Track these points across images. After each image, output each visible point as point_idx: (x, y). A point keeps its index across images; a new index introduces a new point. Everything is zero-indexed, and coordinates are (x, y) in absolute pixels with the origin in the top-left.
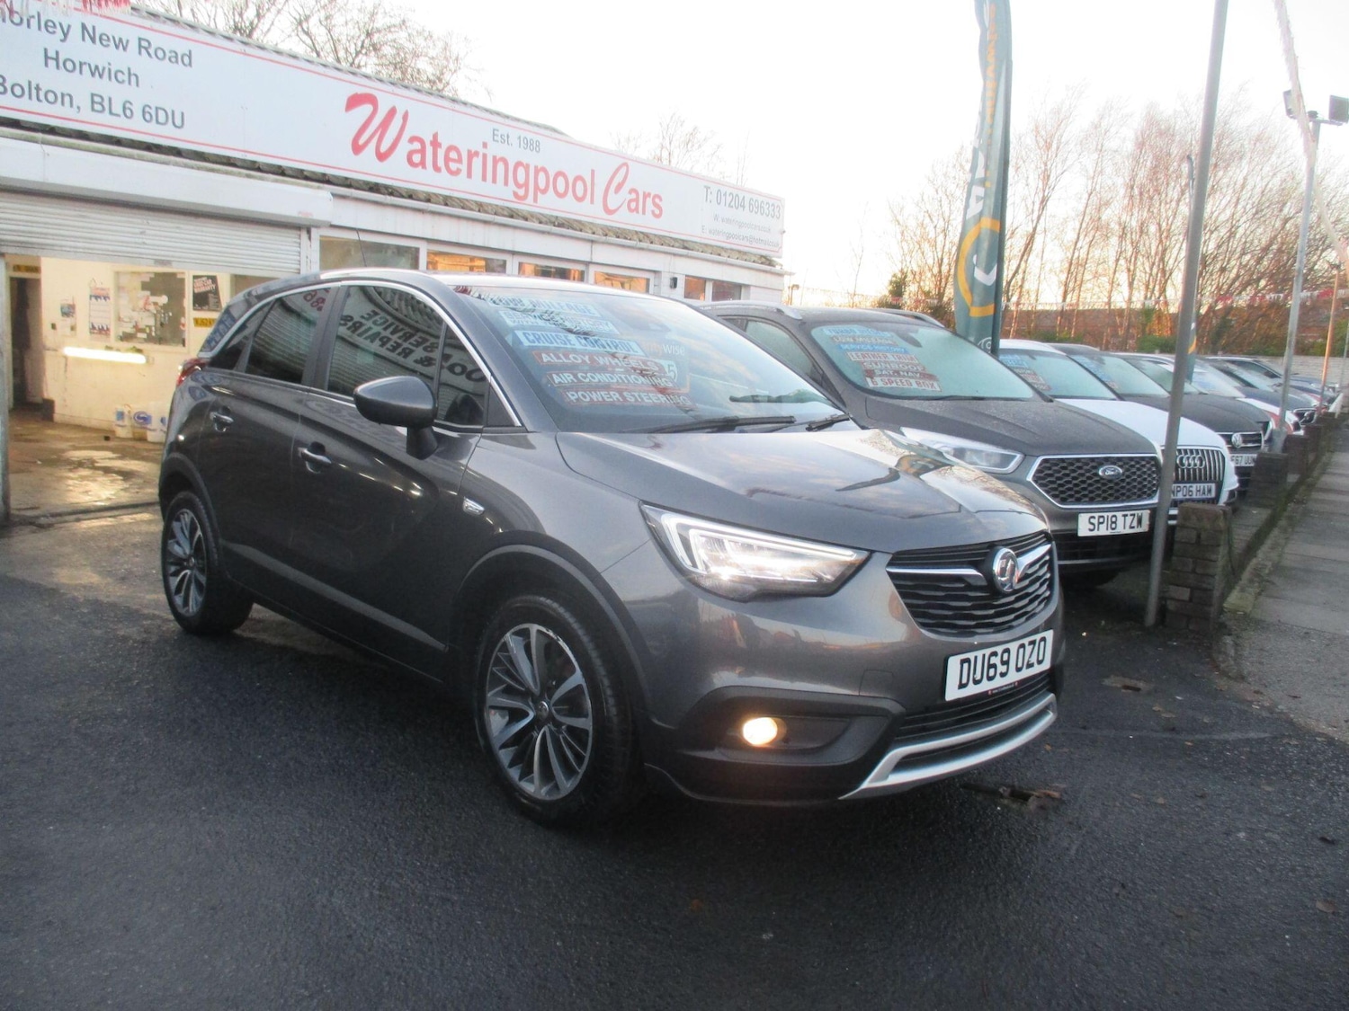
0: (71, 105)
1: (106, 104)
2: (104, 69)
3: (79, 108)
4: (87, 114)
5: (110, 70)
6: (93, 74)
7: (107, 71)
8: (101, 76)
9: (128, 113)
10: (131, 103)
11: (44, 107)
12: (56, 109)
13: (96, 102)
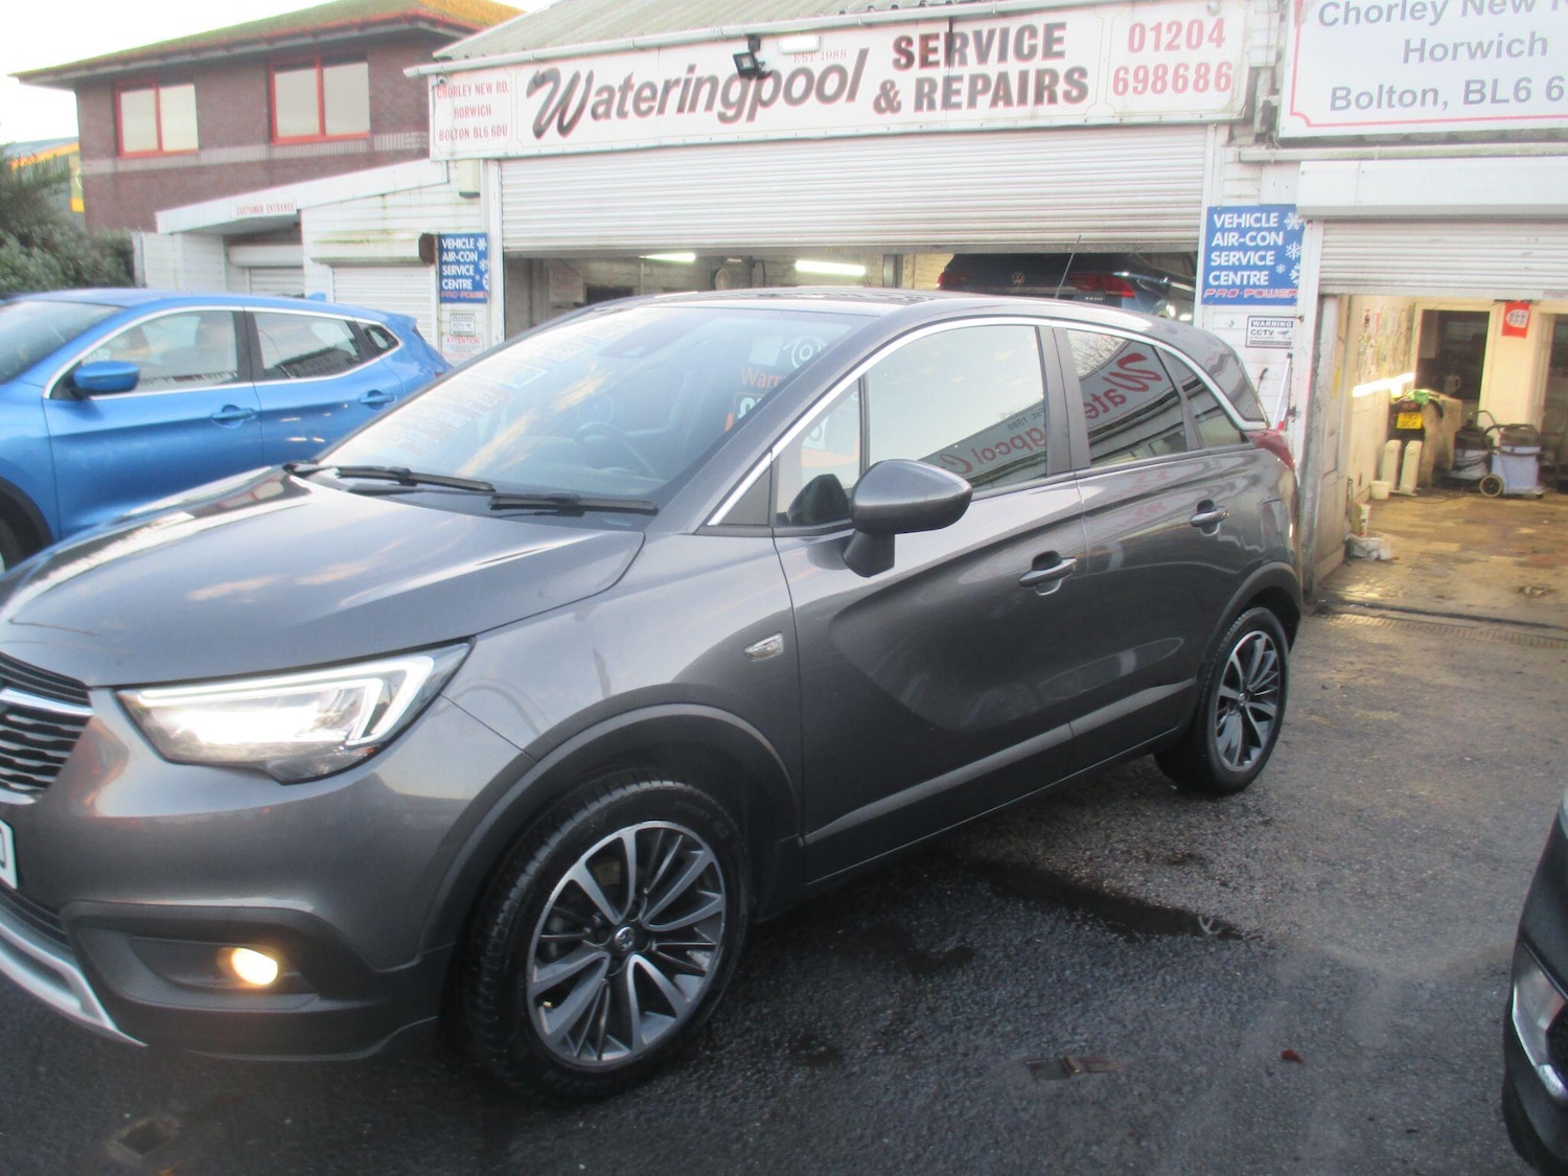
0: (1435, 102)
1: (1488, 91)
2: (1491, 43)
3: (1445, 103)
4: (1458, 109)
5: (1500, 43)
6: (1472, 56)
7: (1495, 46)
8: (1484, 55)
9: (1522, 94)
10: (1529, 81)
11: (1399, 113)
12: (1416, 112)
13: (1473, 92)
